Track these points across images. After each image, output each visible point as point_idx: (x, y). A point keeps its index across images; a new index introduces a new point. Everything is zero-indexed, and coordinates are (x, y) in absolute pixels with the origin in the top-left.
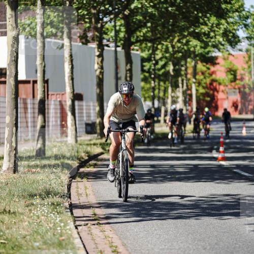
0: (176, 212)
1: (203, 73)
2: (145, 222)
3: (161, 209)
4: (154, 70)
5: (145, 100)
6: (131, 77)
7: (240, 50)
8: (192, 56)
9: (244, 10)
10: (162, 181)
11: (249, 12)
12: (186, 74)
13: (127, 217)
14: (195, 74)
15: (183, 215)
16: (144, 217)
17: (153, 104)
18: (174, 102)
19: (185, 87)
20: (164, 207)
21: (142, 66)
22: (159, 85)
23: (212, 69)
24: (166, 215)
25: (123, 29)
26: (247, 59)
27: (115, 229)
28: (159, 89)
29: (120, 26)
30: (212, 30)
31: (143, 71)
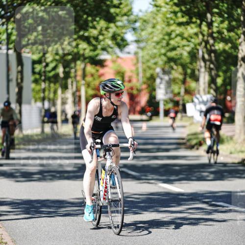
0: (64, 209)
1: (92, 75)
2: (34, 219)
3: (49, 207)
4: (45, 72)
5: (36, 101)
6: (22, 79)
7: (129, 53)
8: (82, 58)
9: (132, 14)
10: (51, 179)
11: (137, 16)
12: (75, 76)
13: (17, 215)
14: (84, 76)
15: (71, 212)
16: (33, 214)
17: (43, 104)
18: (64, 103)
19: (74, 89)
20: (53, 205)
21: (33, 69)
22: (49, 86)
23: (102, 71)
24: (54, 212)
25: (15, 33)
26: (135, 61)
27: (5, 225)
28: (49, 90)
29: (13, 29)
30: (101, 33)
31: (34, 73)
